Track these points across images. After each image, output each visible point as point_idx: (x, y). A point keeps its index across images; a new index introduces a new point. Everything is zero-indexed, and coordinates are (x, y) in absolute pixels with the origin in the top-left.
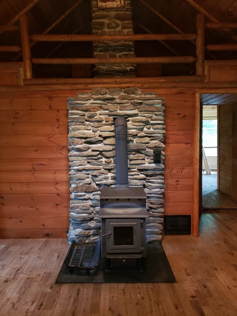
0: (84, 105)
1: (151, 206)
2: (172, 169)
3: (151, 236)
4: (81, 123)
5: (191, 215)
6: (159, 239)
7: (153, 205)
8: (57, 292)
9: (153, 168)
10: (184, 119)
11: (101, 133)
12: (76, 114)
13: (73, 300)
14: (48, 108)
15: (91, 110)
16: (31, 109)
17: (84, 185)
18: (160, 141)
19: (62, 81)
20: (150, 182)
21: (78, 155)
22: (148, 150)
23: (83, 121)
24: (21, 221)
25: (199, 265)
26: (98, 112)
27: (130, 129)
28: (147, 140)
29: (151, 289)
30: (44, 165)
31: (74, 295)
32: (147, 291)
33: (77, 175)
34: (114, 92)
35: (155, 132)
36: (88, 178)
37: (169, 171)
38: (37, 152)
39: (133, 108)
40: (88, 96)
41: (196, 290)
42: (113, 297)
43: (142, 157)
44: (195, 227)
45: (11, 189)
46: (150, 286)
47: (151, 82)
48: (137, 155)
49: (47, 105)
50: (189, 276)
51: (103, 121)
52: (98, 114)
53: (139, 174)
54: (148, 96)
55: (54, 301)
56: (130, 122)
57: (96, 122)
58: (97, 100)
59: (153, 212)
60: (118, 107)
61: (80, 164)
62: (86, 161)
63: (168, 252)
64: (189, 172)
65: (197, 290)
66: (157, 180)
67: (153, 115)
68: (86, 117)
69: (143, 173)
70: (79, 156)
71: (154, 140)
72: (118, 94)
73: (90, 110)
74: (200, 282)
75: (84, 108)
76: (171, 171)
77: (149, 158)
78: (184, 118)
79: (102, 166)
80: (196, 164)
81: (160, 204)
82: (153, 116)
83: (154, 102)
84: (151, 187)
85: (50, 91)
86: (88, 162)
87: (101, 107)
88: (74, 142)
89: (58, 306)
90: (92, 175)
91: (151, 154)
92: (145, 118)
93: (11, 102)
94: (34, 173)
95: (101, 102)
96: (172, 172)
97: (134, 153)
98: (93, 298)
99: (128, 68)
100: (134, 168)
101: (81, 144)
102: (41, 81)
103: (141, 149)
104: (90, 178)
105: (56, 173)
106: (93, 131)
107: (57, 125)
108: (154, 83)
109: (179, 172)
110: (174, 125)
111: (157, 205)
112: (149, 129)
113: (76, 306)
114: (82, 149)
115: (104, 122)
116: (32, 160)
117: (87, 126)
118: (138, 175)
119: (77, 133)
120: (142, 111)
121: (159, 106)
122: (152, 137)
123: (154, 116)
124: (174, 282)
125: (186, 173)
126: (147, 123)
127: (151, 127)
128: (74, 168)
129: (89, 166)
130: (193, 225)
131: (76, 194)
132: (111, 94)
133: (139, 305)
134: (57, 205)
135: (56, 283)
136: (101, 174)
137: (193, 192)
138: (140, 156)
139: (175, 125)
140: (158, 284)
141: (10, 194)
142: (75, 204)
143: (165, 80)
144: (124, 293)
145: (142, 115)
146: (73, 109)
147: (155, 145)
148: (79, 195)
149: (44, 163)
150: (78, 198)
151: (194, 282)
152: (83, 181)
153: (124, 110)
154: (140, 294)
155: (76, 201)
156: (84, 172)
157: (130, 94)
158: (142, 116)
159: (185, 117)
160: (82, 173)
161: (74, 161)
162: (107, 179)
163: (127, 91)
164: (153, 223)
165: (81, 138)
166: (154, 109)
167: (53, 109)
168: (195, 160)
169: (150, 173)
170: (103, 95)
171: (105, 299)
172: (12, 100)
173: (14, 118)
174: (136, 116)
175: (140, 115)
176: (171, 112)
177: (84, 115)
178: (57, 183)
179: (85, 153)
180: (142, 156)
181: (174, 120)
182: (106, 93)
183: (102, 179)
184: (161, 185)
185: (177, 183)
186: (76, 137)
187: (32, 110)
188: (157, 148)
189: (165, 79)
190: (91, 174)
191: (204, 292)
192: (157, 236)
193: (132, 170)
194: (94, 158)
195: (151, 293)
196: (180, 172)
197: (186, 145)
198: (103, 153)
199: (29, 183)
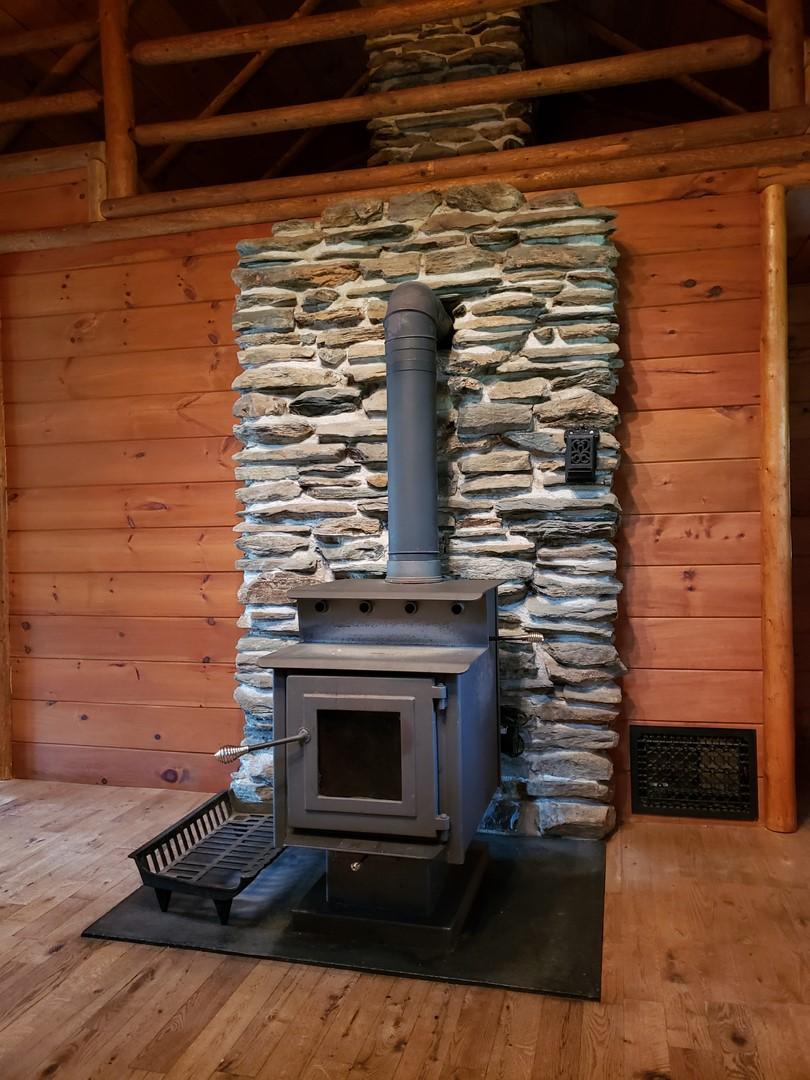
0: (293, 264)
1: (561, 672)
2: (664, 522)
3: (559, 804)
4: (278, 335)
5: (759, 729)
6: (592, 820)
7: (570, 670)
8: (63, 969)
9: (561, 506)
10: (715, 302)
11: (354, 366)
12: (261, 300)
13: (100, 1007)
14: (181, 297)
15: (316, 280)
16: (127, 302)
17: (285, 576)
18: (591, 389)
19: (228, 192)
20: (554, 569)
21: (266, 458)
22: (541, 429)
23: (285, 323)
24: (84, 718)
25: (748, 942)
26: (344, 289)
27: (464, 347)
28: (538, 386)
29: (462, 1010)
30: (164, 507)
31: (121, 986)
32: (436, 1017)
33: (260, 535)
34: (407, 205)
35: (572, 352)
36: (305, 548)
37: (652, 528)
38: (143, 458)
39: (480, 259)
40: (310, 231)
41: (684, 1045)
42: (272, 1018)
43: (516, 463)
44: (772, 783)
45: (55, 595)
46: (465, 997)
47: (567, 162)
48: (495, 453)
49: (180, 285)
50: (675, 985)
51: (362, 319)
52: (343, 296)
53: (508, 534)
54: (546, 210)
55: (29, 999)
56: (468, 317)
57: (334, 327)
58: (341, 241)
59: (571, 701)
60: (423, 262)
61: (270, 493)
62: (296, 483)
63: (619, 878)
64: (742, 535)
65: (686, 1051)
66: (584, 559)
67: (565, 282)
68: (299, 311)
69: (520, 528)
70: (270, 462)
71: (571, 384)
72: (420, 213)
73: (314, 281)
74: (721, 1014)
75: (290, 276)
76: (658, 532)
77: (550, 465)
78: (712, 299)
79: (357, 502)
80: (776, 497)
81: (601, 667)
82: (563, 287)
83: (566, 227)
84: (555, 588)
85: (189, 234)
86: (306, 488)
87: (356, 270)
88: (250, 406)
89: (29, 1017)
90: (318, 537)
91: (552, 448)
92: (531, 295)
93: (64, 286)
94: (130, 538)
95: (357, 247)
96: (663, 534)
97: (481, 443)
98: (183, 1011)
99: (497, 141)
100: (486, 506)
101: (277, 414)
102: (158, 202)
103: (513, 427)
104: (311, 550)
105: (205, 537)
106: (325, 364)
107: (210, 356)
108: (578, 162)
109: (697, 537)
110: (668, 330)
111: (585, 671)
112: (549, 339)
113: (96, 1031)
114: (279, 433)
115: (366, 324)
116: (124, 488)
117: (303, 345)
118: (502, 536)
119: (267, 374)
120: (515, 269)
121: (589, 244)
122: (558, 372)
123: (570, 289)
124: (586, 998)
125: (726, 538)
126: (536, 316)
127: (556, 331)
128: (251, 509)
129: (306, 502)
130: (766, 777)
131: (260, 610)
132: (394, 216)
133: (366, 1069)
134: (207, 660)
135: (84, 935)
136: (351, 534)
137: (763, 627)
138: (509, 458)
139: (672, 332)
140: (505, 995)
141: (53, 614)
142: (254, 650)
143: (624, 147)
144: (333, 1008)
145: (517, 285)
146: (251, 281)
147: (571, 406)
148: (266, 615)
149: (163, 501)
150: (265, 626)
151: (688, 1011)
152: (285, 559)
153: (443, 273)
154: (397, 1024)
155: (258, 639)
156: (289, 525)
157: (470, 208)
158: (519, 289)
159: (717, 295)
160: (279, 527)
161: (253, 481)
162: (373, 553)
163: (459, 197)
164: (568, 749)
165: (280, 391)
166: (566, 257)
167: (198, 299)
168: (766, 478)
169: (550, 527)
170: (366, 221)
171: (233, 1019)
172: (67, 277)
173: (73, 340)
174: (493, 292)
175: (506, 284)
176: (653, 276)
177: (292, 302)
178: (208, 577)
179: (290, 451)
180: (516, 458)
181: (668, 308)
182: (377, 215)
183: (352, 553)
184: (604, 583)
185: (688, 583)
186: (259, 387)
187: (130, 306)
188: (581, 418)
189: (625, 140)
190: (314, 532)
191: (722, 1062)
192: (585, 807)
193: (474, 516)
194: (322, 467)
195: (451, 1026)
196: (703, 535)
197: (726, 415)
198: (360, 446)
199: (112, 575)
